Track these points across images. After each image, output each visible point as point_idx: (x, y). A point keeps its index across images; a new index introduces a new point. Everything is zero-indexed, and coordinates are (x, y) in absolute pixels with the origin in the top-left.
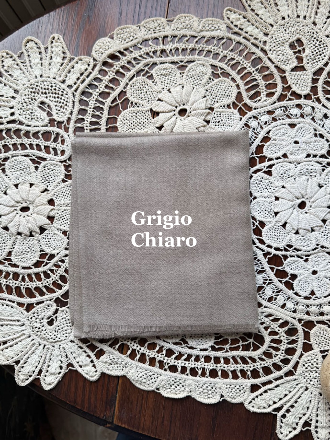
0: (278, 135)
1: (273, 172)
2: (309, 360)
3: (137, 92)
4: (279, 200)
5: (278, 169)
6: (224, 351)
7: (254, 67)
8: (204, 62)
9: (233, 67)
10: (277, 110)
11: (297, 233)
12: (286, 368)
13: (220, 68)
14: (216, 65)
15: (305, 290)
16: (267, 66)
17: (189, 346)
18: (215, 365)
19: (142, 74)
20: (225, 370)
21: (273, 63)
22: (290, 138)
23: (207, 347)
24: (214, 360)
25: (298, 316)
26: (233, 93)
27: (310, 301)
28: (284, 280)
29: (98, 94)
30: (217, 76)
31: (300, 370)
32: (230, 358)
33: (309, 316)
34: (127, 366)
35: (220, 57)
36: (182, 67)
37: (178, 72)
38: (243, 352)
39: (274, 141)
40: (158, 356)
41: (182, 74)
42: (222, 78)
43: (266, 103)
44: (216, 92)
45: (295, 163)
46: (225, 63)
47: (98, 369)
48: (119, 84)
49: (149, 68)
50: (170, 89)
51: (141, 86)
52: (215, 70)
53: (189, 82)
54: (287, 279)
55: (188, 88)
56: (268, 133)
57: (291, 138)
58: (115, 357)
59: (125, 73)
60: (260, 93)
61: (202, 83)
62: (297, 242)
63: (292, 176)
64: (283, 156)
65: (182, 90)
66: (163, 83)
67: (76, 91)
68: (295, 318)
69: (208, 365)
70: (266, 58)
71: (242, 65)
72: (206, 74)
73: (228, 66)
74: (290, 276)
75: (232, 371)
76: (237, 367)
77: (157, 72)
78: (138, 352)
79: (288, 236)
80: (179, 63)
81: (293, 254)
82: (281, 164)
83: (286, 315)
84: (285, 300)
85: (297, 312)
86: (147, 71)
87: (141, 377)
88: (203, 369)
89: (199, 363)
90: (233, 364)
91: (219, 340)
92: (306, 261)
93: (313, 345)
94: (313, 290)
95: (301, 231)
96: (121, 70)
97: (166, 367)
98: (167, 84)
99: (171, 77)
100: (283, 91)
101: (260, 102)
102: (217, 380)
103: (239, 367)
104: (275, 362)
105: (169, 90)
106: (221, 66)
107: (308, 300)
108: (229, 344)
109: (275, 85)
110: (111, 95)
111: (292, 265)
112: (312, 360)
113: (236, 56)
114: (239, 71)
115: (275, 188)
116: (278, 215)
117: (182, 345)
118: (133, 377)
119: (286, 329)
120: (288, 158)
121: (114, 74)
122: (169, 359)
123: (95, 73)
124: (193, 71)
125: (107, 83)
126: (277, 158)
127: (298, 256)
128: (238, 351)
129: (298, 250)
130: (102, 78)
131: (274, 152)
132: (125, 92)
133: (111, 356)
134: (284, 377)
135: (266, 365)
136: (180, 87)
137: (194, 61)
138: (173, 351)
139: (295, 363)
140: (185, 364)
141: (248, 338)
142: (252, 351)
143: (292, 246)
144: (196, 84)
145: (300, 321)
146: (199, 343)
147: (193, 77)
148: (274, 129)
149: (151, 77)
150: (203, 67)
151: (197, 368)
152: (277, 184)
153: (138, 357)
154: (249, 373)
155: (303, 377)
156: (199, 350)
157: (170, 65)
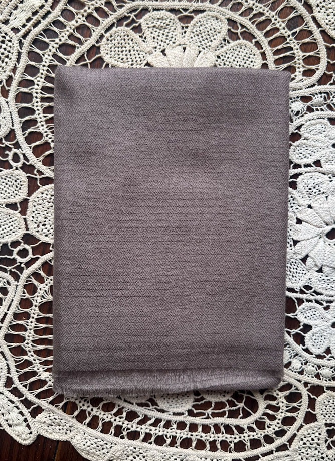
0: (312, 133)
1: (298, 184)
2: (309, 434)
3: (117, 49)
4: (301, 224)
5: (306, 180)
6: (205, 417)
7: (290, 29)
8: (218, 14)
9: (261, 26)
10: (316, 96)
11: (320, 270)
12: (279, 442)
13: (241, 25)
14: (235, 19)
15: (319, 346)
16: (310, 29)
17: (159, 408)
18: (190, 433)
19: (125, 23)
20: (202, 440)
21: (319, 26)
22: (327, 139)
23: (183, 411)
24: (189, 428)
25: (305, 378)
26: (255, 64)
27: (323, 360)
28: (294, 332)
29: (58, 46)
30: (235, 37)
31: (296, 446)
32: (210, 426)
33: (319, 380)
34: (72, 429)
35: (243, 9)
36: (186, 19)
37: (179, 25)
38: (228, 419)
39: (305, 141)
40: (115, 420)
41: (185, 29)
42: (242, 41)
43: (301, 84)
44: (231, 61)
45: (330, 175)
46: (249, 17)
47: (34, 430)
48: (90, 35)
49: (135, 15)
50: (164, 50)
51: (123, 41)
52: (233, 28)
53: (194, 42)
54: (297, 331)
55: (191, 51)
56: (299, 128)
57: (330, 139)
58: (56, 417)
59: (100, 19)
60: (294, 68)
61: (212, 46)
62: (318, 283)
63: (323, 193)
64: (314, 163)
65: (182, 53)
66: (156, 40)
67: (24, 36)
68: (300, 381)
69: (180, 433)
70: (310, 17)
71: (273, 24)
72: (219, 32)
73: (253, 23)
74: (302, 327)
75: (210, 443)
76: (218, 437)
77: (147, 22)
78: (89, 413)
79: (308, 273)
80: (181, 12)
81: (312, 298)
82: (310, 174)
83: (290, 376)
84: (290, 358)
85: (305, 373)
86: (133, 18)
87: (89, 446)
88: (174, 438)
89: (169, 430)
90: (213, 433)
91: (200, 403)
92: (327, 308)
93: (317, 415)
94: (329, 348)
95: (325, 269)
96: (95, 14)
97: (125, 433)
98: (162, 41)
99: (168, 32)
100: (327, 69)
101: (293, 81)
102: (189, 451)
103: (220, 437)
104: (268, 434)
105: (163, 52)
106: (242, 22)
107: (321, 360)
108: (211, 408)
109: (317, 60)
110: (77, 51)
111: (307, 312)
112: (313, 433)
113: (267, 9)
114: (268, 32)
115: (298, 207)
116: (298, 244)
117: (149, 407)
118: (78, 445)
119: (287, 393)
120: (322, 167)
121: (84, 18)
122: (130, 423)
123: (56, 13)
124: (201, 25)
125: (72, 31)
126: (307, 166)
127: (317, 302)
128: (222, 418)
129: (318, 294)
130: (65, 23)
131: (303, 157)
132: (99, 48)
133: (51, 415)
134: (274, 452)
135: (256, 437)
136: (181, 48)
137: (203, 11)
138: (137, 413)
139: (292, 435)
140: (151, 430)
141: (237, 402)
142: (241, 418)
143: (311, 288)
144: (204, 46)
145: (306, 384)
146: (173, 405)
147: (200, 35)
148: (309, 123)
149: (138, 29)
150: (216, 21)
151: (166, 436)
152: (301, 201)
153: (88, 421)
154: (232, 445)
155: (298, 454)
156: (171, 414)
157: (168, 13)
